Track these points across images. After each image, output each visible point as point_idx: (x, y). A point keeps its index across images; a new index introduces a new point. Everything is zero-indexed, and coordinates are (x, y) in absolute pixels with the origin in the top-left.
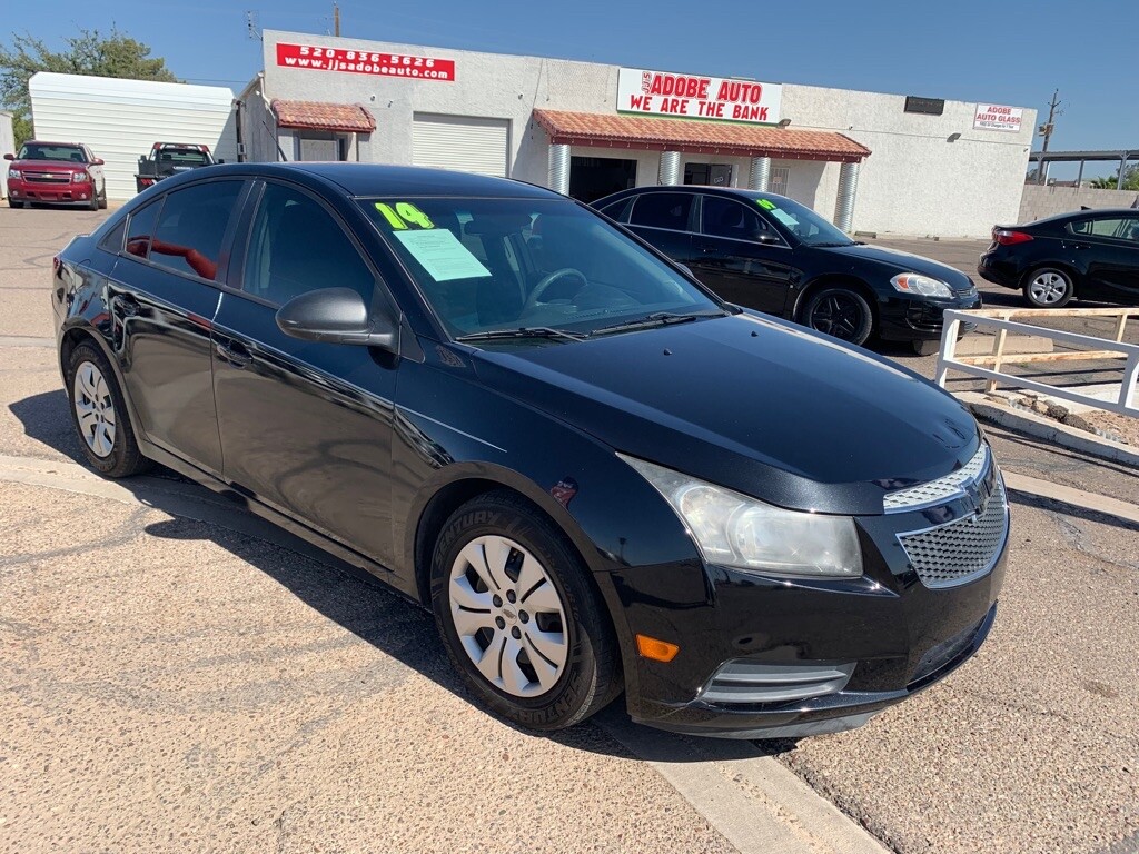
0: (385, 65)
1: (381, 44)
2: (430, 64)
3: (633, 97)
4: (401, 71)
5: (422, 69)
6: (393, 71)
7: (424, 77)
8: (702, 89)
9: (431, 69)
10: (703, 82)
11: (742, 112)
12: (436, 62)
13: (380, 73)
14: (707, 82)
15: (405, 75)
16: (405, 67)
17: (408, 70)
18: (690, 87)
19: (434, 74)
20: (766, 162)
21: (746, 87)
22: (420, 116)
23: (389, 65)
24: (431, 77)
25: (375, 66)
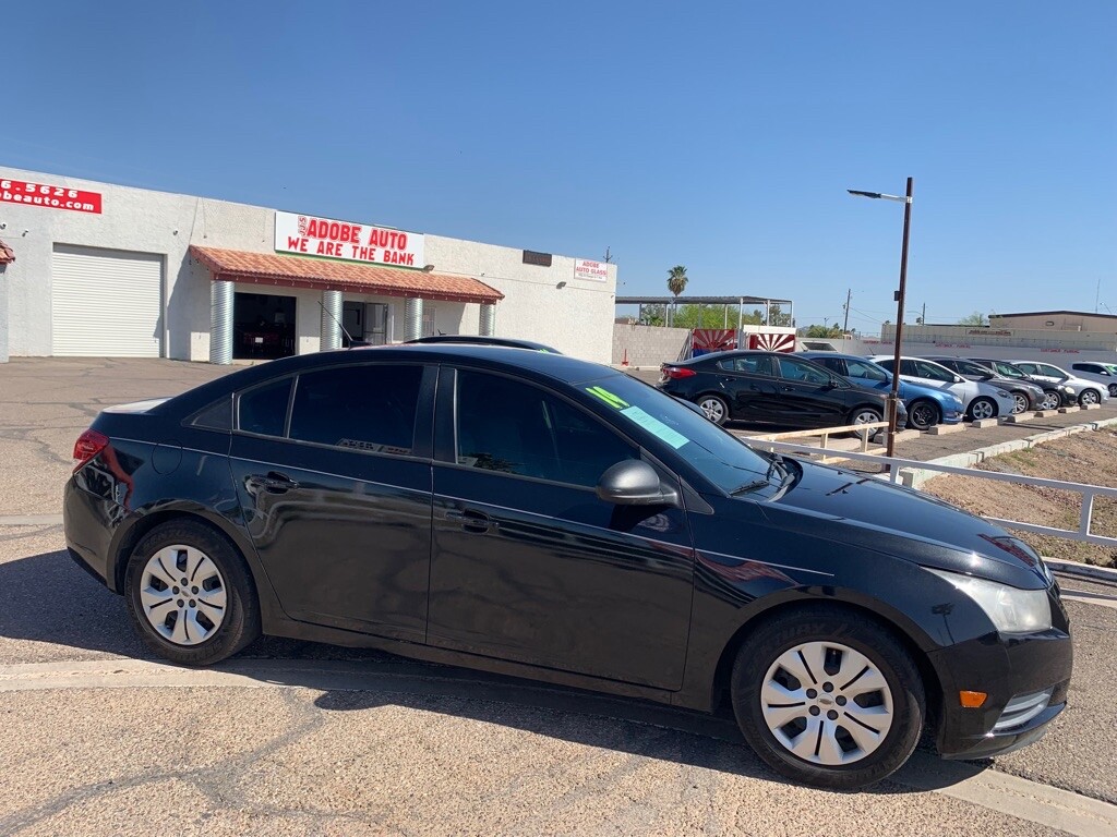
0: (18, 193)
1: (14, 171)
2: (72, 194)
3: (290, 238)
4: (38, 200)
5: (64, 199)
6: (28, 199)
7: (66, 208)
8: (354, 234)
9: (74, 200)
10: (355, 228)
11: (391, 256)
12: (79, 193)
13: (12, 200)
14: (359, 229)
15: (43, 204)
16: (43, 196)
17: (47, 200)
18: (343, 232)
19: (78, 206)
20: (419, 302)
21: (394, 235)
22: (60, 247)
23: (24, 193)
24: (74, 209)
25: (6, 193)
